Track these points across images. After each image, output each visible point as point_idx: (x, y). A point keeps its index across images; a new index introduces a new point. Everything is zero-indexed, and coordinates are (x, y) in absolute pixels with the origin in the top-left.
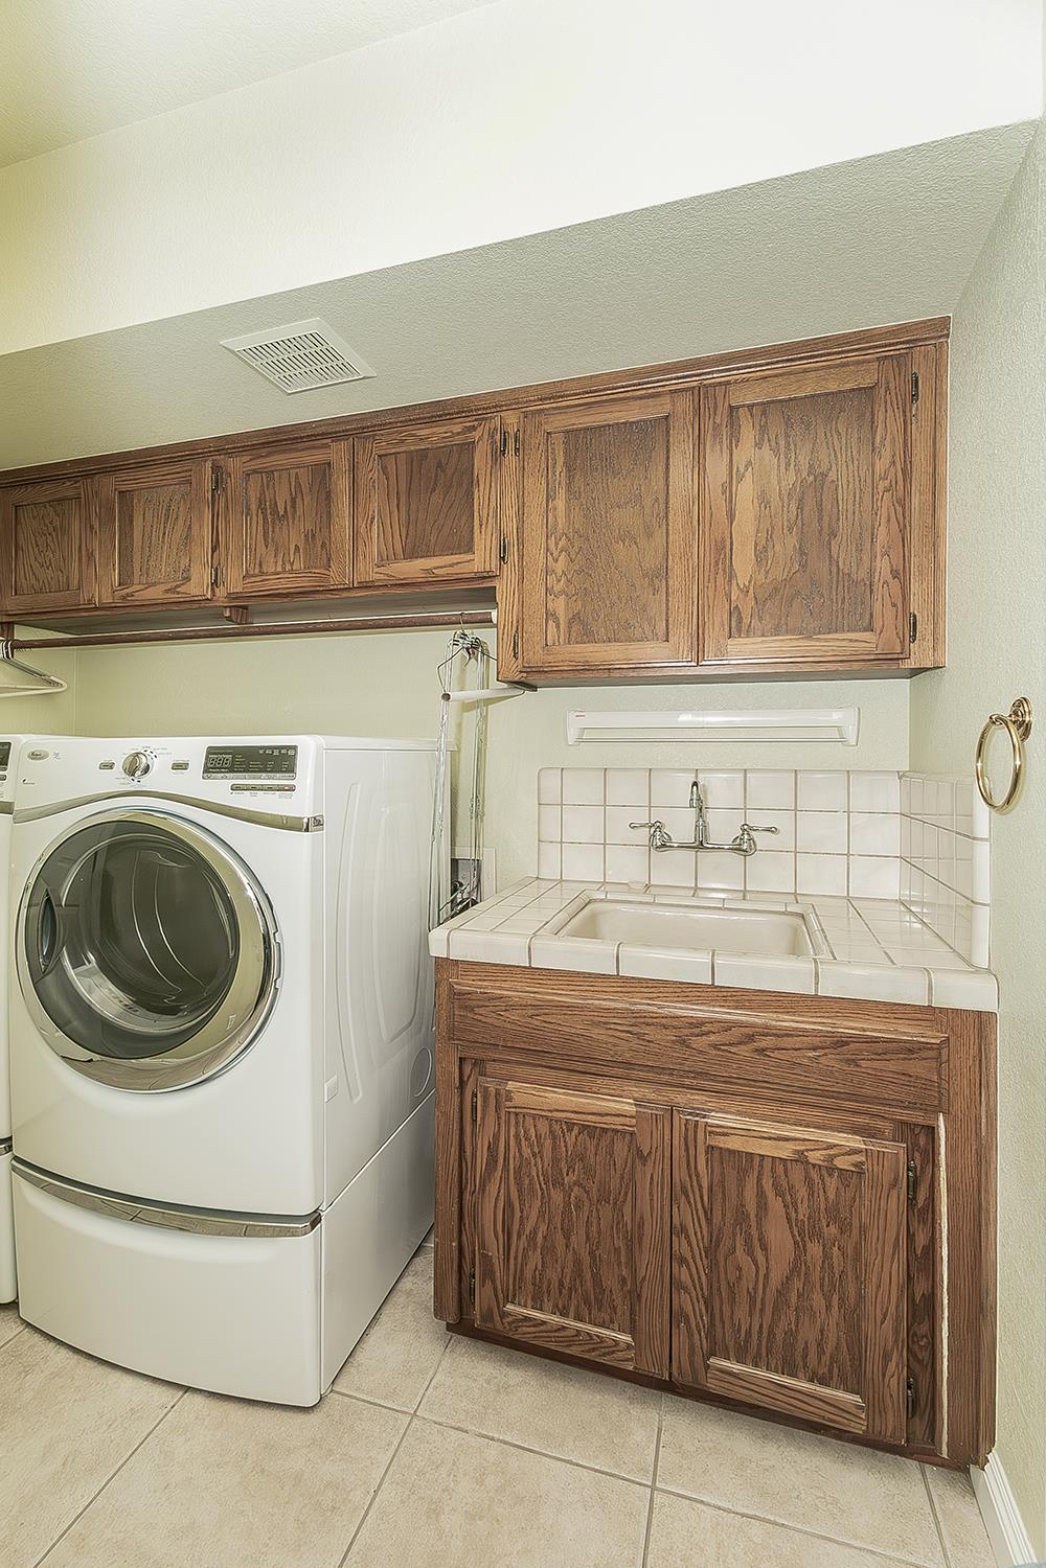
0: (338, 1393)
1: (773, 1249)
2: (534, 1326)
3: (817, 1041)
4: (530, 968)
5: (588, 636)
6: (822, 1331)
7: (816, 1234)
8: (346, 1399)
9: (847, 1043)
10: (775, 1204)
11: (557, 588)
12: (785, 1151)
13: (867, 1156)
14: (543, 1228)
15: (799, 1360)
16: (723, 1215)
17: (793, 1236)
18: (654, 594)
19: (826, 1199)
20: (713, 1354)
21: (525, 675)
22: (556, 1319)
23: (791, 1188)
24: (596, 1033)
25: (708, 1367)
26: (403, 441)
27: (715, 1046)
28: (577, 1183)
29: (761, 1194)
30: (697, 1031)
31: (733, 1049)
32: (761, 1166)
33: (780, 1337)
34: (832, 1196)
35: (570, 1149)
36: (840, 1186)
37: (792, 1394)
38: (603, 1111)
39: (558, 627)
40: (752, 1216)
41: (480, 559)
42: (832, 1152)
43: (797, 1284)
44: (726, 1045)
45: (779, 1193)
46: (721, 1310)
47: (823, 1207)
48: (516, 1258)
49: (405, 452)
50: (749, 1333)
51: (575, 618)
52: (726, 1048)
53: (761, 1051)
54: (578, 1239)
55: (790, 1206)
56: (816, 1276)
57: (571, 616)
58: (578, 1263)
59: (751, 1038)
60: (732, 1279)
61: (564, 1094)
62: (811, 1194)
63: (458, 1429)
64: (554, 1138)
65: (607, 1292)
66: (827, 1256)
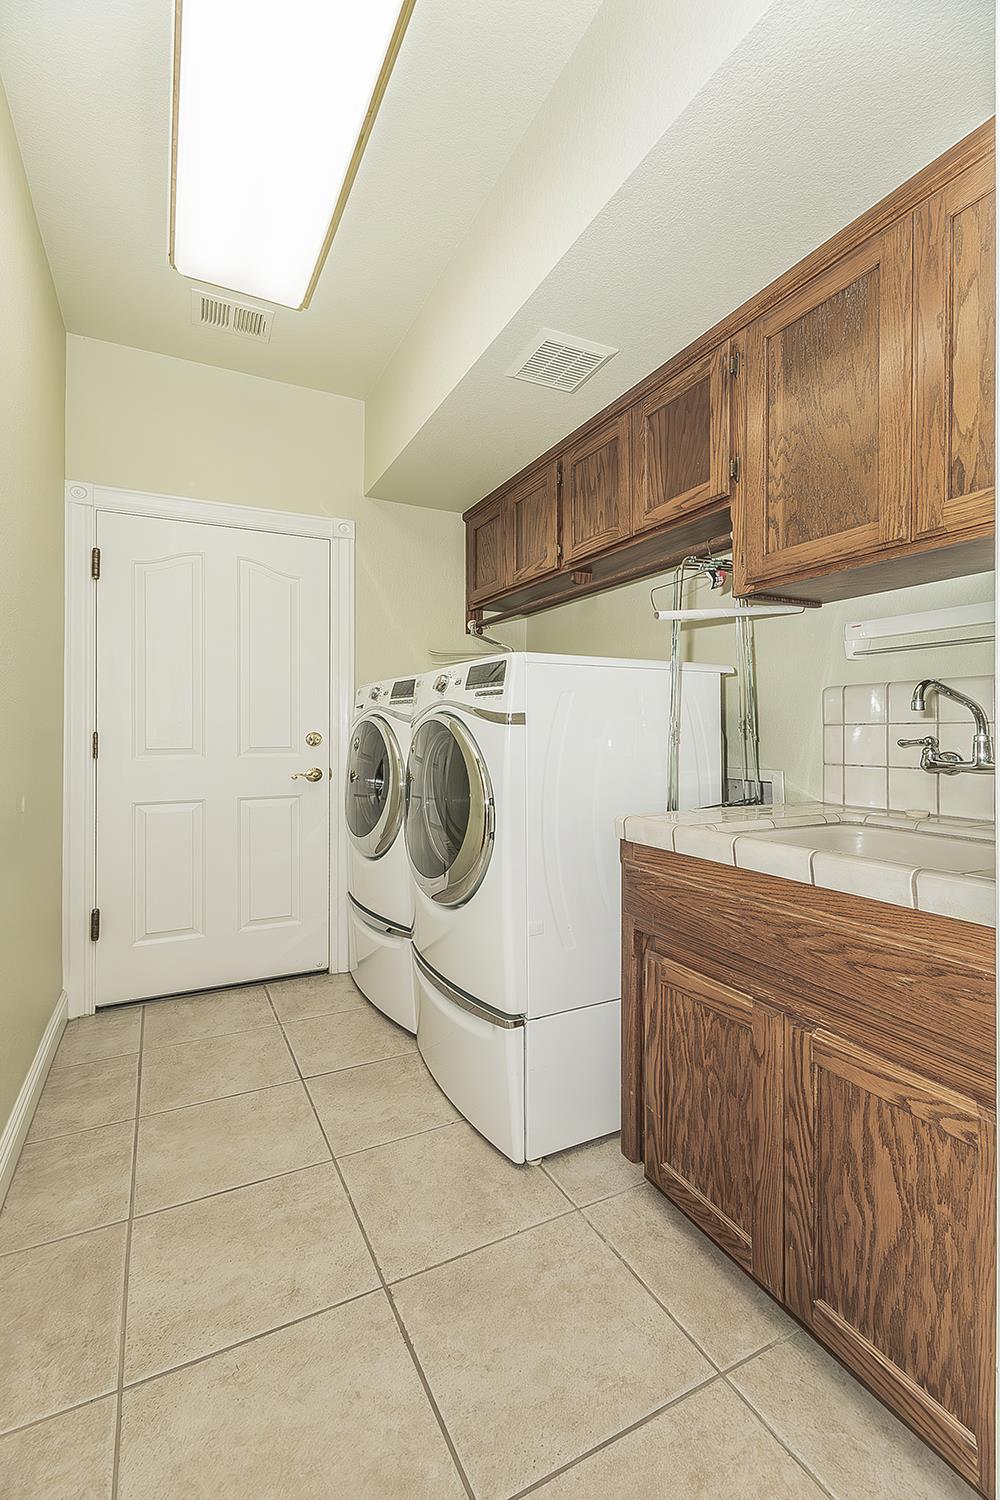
0: (543, 1170)
1: (880, 1207)
2: (680, 1190)
3: (910, 964)
4: (674, 853)
5: (804, 535)
6: (933, 1329)
7: (927, 1208)
8: (544, 1174)
9: (942, 973)
10: (883, 1155)
11: (777, 493)
12: (886, 1091)
13: (980, 1126)
14: (689, 1101)
15: (908, 1353)
16: (832, 1148)
17: (902, 1200)
18: (866, 472)
19: (937, 1168)
20: (822, 1296)
21: (753, 587)
22: (697, 1193)
23: (898, 1141)
24: (715, 920)
25: (814, 1306)
26: (661, 397)
27: (809, 951)
28: (711, 1068)
29: (867, 1136)
30: (794, 931)
31: (825, 957)
32: (867, 1104)
33: (887, 1313)
34: (944, 1168)
35: (707, 1033)
36: (954, 1159)
37: (895, 1385)
38: (726, 1001)
39: (777, 532)
40: (859, 1157)
41: (716, 485)
42: (937, 1109)
43: (906, 1260)
44: (820, 952)
45: (886, 1143)
46: (830, 1252)
47: (933, 1177)
48: (671, 1124)
49: (664, 406)
50: (856, 1292)
51: (793, 519)
52: (819, 955)
53: (852, 965)
54: (713, 1123)
55: (899, 1162)
56: (926, 1258)
57: (788, 518)
58: (713, 1147)
59: (841, 948)
60: (840, 1223)
61: (702, 979)
62: (921, 1157)
63: (601, 1236)
64: (696, 1019)
65: (735, 1185)
66: (938, 1239)
